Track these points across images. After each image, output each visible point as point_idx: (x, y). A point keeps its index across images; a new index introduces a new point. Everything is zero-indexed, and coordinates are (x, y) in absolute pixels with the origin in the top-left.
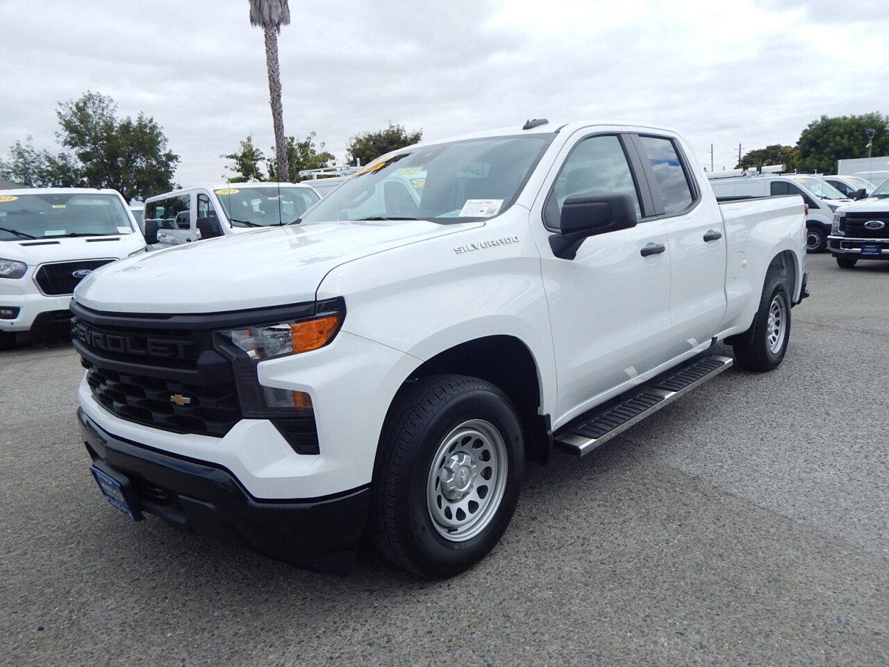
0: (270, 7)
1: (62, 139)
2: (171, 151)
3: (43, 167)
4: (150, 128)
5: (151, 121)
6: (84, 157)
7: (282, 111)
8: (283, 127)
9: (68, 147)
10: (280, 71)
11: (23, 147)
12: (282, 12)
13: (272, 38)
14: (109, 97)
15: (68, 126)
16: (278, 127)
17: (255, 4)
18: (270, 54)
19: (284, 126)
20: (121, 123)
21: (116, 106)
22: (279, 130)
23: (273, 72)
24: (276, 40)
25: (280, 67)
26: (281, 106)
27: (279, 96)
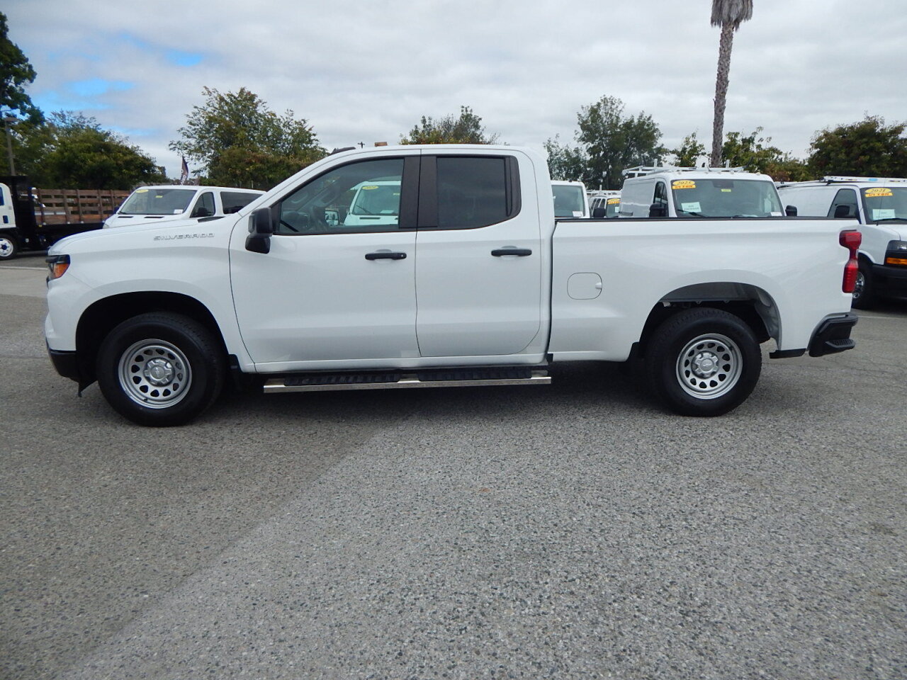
0: (730, 6)
1: (578, 136)
2: (663, 145)
3: (562, 159)
4: (648, 125)
5: (649, 119)
6: (591, 151)
7: (724, 108)
8: (722, 123)
9: (581, 143)
10: (730, 68)
11: (552, 143)
12: (743, 9)
13: (728, 36)
14: (619, 99)
15: (584, 126)
16: (718, 123)
17: (717, 4)
18: (723, 53)
19: (725, 123)
20: (625, 121)
21: (623, 107)
22: (717, 126)
23: (722, 69)
24: (731, 37)
25: (731, 64)
26: (724, 103)
27: (724, 93)
